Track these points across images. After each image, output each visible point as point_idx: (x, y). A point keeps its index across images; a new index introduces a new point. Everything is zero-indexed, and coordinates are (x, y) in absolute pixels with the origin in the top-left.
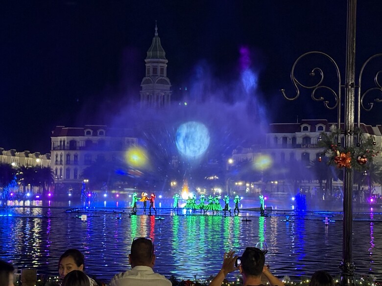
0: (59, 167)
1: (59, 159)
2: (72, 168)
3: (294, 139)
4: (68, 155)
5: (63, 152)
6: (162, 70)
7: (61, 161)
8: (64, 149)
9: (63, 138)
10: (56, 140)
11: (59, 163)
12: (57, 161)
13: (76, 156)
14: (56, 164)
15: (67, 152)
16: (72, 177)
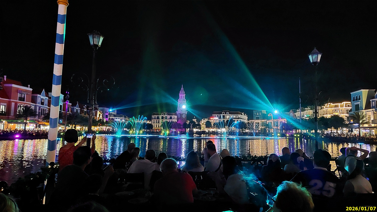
1: (154, 122)
2: (158, 124)
3: (220, 116)
6: (184, 97)
8: (155, 119)
10: (153, 116)
11: (154, 123)
13: (159, 121)
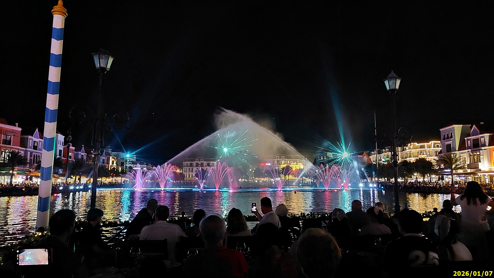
0: (186, 173)
4: (189, 169)
5: (187, 168)
7: (187, 171)
9: (187, 162)
12: (185, 171)
14: (185, 172)
15: (189, 168)
16: (191, 177)
